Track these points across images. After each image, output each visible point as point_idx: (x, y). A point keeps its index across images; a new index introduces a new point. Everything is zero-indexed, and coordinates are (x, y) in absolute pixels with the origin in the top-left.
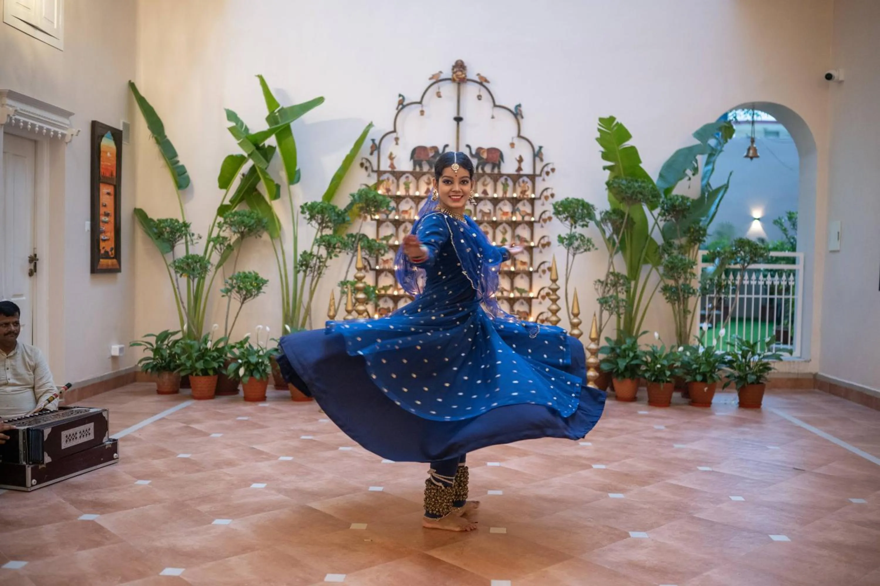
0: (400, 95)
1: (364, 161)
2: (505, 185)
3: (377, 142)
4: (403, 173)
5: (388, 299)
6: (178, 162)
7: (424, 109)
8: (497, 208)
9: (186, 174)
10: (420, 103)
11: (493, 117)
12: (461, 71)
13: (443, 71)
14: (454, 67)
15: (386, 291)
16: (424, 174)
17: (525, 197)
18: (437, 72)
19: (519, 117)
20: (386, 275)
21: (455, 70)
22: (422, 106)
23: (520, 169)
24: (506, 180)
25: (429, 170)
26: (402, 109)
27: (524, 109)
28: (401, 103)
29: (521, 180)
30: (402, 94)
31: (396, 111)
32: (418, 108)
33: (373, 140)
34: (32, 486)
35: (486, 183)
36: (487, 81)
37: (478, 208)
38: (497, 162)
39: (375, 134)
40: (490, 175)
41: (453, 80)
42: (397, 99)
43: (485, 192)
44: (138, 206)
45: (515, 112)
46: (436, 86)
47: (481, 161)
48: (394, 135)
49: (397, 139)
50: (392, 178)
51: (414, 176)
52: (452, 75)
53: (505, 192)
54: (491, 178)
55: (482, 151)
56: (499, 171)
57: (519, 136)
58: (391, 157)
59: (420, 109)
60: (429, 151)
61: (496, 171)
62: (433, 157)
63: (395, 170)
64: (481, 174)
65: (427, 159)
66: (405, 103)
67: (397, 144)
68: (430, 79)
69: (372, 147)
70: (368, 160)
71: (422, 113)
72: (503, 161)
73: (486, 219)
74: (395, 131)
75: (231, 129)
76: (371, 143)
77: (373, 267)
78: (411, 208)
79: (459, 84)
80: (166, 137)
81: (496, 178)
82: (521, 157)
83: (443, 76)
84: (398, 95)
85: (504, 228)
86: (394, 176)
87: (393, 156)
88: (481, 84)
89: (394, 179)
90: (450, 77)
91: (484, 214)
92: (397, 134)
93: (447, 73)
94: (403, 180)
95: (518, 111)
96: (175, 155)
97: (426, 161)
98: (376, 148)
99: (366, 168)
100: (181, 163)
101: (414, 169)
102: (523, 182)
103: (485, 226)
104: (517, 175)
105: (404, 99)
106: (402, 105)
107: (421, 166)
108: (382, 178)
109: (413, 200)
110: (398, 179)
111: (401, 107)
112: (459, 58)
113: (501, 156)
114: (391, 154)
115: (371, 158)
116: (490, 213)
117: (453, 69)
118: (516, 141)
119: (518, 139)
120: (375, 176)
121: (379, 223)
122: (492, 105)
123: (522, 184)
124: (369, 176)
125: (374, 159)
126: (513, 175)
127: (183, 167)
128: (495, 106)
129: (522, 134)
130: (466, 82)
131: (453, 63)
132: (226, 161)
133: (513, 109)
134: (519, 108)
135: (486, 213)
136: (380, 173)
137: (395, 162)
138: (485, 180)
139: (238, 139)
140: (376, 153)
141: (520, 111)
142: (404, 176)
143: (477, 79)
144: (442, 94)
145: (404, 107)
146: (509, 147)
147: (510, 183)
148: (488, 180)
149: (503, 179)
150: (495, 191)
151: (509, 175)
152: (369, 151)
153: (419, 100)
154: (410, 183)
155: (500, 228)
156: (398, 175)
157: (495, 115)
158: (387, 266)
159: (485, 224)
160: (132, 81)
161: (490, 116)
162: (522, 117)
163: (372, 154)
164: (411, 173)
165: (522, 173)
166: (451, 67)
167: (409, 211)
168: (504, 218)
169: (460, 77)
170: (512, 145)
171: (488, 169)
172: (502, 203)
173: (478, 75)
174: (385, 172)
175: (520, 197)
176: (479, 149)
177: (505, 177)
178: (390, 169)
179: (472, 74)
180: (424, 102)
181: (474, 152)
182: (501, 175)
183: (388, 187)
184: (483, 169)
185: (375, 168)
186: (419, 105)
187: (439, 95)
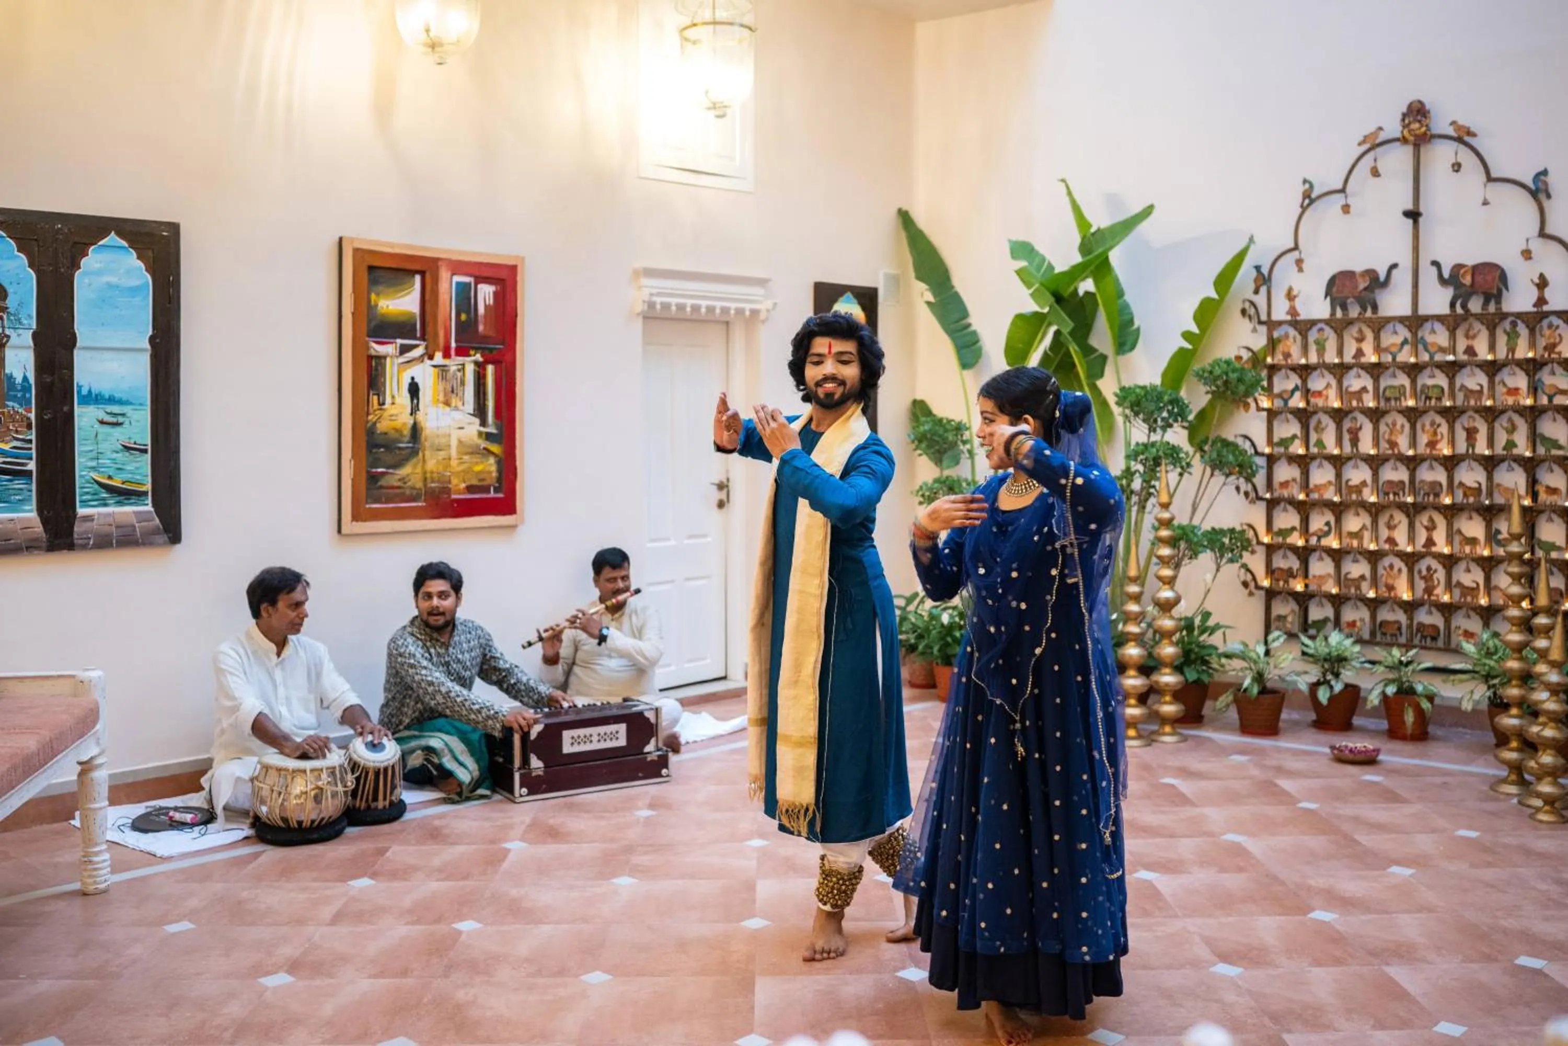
0: (1305, 181)
1: (1247, 305)
2: (1512, 336)
3: (1265, 271)
4: (1313, 323)
5: (1289, 554)
6: (969, 325)
7: (1350, 201)
8: (1497, 379)
9: (978, 344)
10: (1343, 191)
11: (1485, 203)
12: (1420, 121)
13: (1384, 128)
14: (1404, 116)
15: (1284, 539)
16: (1351, 322)
17: (1553, 356)
18: (1372, 129)
19: (1542, 197)
20: (1285, 510)
21: (1407, 121)
22: (1346, 197)
23: (1541, 301)
24: (1514, 324)
25: (1360, 314)
26: (1309, 205)
27: (1551, 179)
28: (1307, 195)
29: (1545, 323)
30: (1309, 178)
31: (1300, 210)
32: (1339, 200)
33: (1258, 268)
34: (521, 796)
35: (1471, 333)
36: (1470, 133)
37: (1458, 382)
38: (1495, 291)
39: (1260, 256)
40: (1479, 317)
41: (1404, 140)
42: (1301, 188)
43: (1470, 351)
44: (919, 397)
45: (1532, 187)
46: (1369, 157)
47: (1463, 290)
48: (1295, 254)
49: (1299, 262)
50: (1292, 332)
51: (1332, 327)
52: (1402, 132)
53: (1512, 349)
54: (1482, 323)
55: (1462, 271)
56: (1499, 309)
57: (1543, 234)
58: (1290, 296)
59: (1343, 202)
60: (1360, 280)
61: (1492, 308)
62: (1366, 289)
63: (1298, 318)
64: (1460, 315)
65: (1357, 294)
66: (1313, 196)
67: (1301, 270)
68: (1360, 144)
69: (1256, 280)
70: (1252, 304)
71: (1346, 209)
72: (1507, 289)
73: (1472, 402)
74: (1296, 248)
75: (1019, 272)
76: (1254, 273)
77: (1260, 494)
78: (1328, 386)
79: (1417, 146)
80: (953, 287)
81: (1493, 322)
82: (1542, 276)
83: (1382, 137)
84: (1301, 180)
85: (1510, 420)
86: (1296, 329)
87: (1295, 293)
88: (1460, 140)
89: (1296, 334)
90: (1398, 135)
91: (1469, 393)
92: (1300, 253)
93: (1393, 128)
94: (1313, 335)
95: (1540, 184)
96: (965, 314)
97: (1354, 297)
98: (1263, 280)
99: (1250, 318)
100: (973, 328)
101: (1333, 313)
102: (1550, 326)
103: (1470, 417)
104: (1536, 313)
105: (1311, 186)
106: (1309, 199)
107: (1344, 308)
108: (1276, 335)
109: (1331, 373)
110: (1304, 335)
111: (1307, 201)
112: (1414, 97)
113: (1503, 277)
114: (1290, 290)
115: (1255, 298)
116: (1481, 392)
117: (1403, 120)
118: (1537, 246)
119: (1541, 239)
120: (1263, 329)
121: (1272, 414)
122: (1483, 178)
123: (1547, 332)
124: (1254, 330)
125: (1261, 300)
126: (1527, 313)
127: (974, 333)
128: (1490, 179)
129: (1549, 230)
130: (1429, 141)
131: (1404, 109)
132: (1013, 323)
133: (1529, 181)
134: (1542, 178)
135: (1472, 391)
136: (1271, 325)
137: (1298, 304)
138: (1471, 326)
139: (1029, 287)
140: (1263, 289)
141: (1546, 184)
142: (1315, 329)
143: (1451, 131)
144: (1380, 170)
145: (1312, 201)
146: (1521, 259)
147: (1523, 330)
148: (1477, 326)
149: (1507, 325)
150: (1492, 348)
151: (1519, 315)
152: (1252, 286)
153: (1339, 186)
154: (1325, 340)
155: (1503, 421)
156: (1303, 327)
157: (1489, 199)
158: (1285, 493)
159: (1471, 413)
160: (905, 208)
161: (1481, 200)
162: (1549, 196)
163: (1256, 292)
164: (1327, 322)
165: (1546, 308)
166: (1400, 117)
167: (1324, 392)
168: (1510, 401)
169: (1418, 132)
170: (1527, 254)
171: (1475, 305)
172: (1506, 371)
173: (1453, 123)
174: (1280, 323)
175: (1543, 356)
176: (1458, 267)
177: (1511, 319)
178: (1289, 318)
179: (1441, 125)
180: (1349, 189)
181: (1446, 275)
182: (1504, 316)
183: (1286, 350)
184: (1464, 306)
185: (1264, 317)
186: (1342, 195)
187: (1375, 173)
